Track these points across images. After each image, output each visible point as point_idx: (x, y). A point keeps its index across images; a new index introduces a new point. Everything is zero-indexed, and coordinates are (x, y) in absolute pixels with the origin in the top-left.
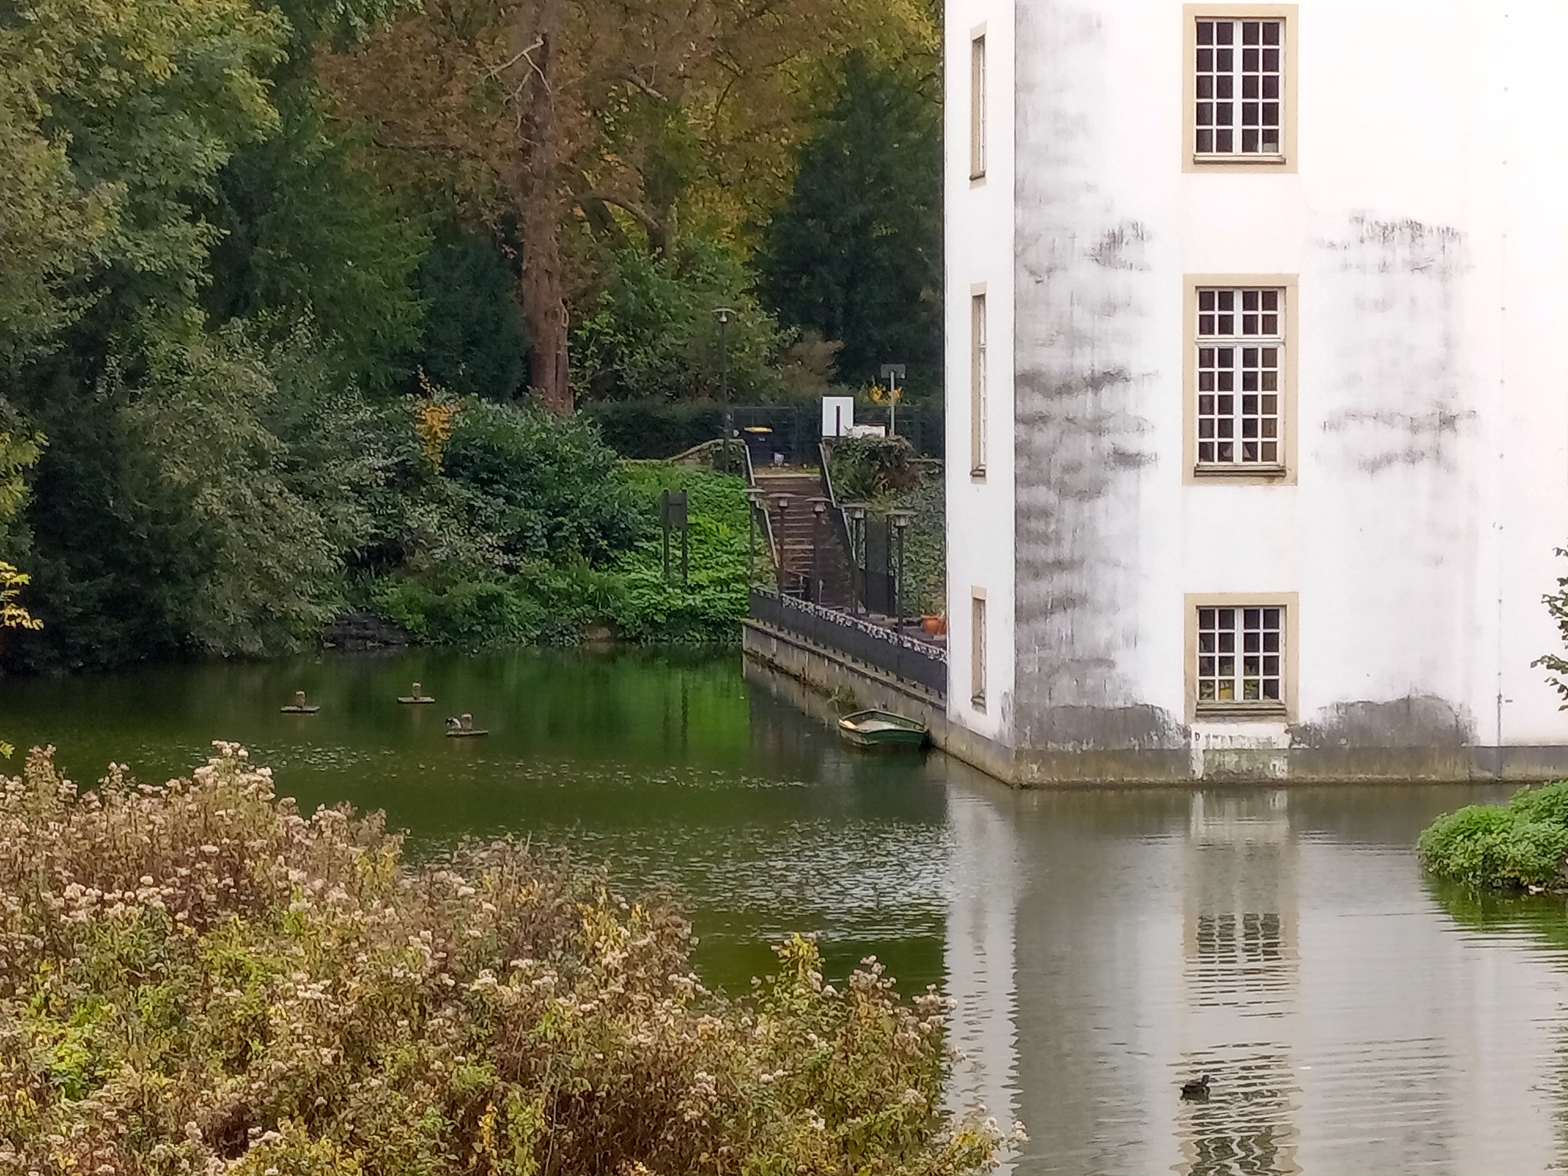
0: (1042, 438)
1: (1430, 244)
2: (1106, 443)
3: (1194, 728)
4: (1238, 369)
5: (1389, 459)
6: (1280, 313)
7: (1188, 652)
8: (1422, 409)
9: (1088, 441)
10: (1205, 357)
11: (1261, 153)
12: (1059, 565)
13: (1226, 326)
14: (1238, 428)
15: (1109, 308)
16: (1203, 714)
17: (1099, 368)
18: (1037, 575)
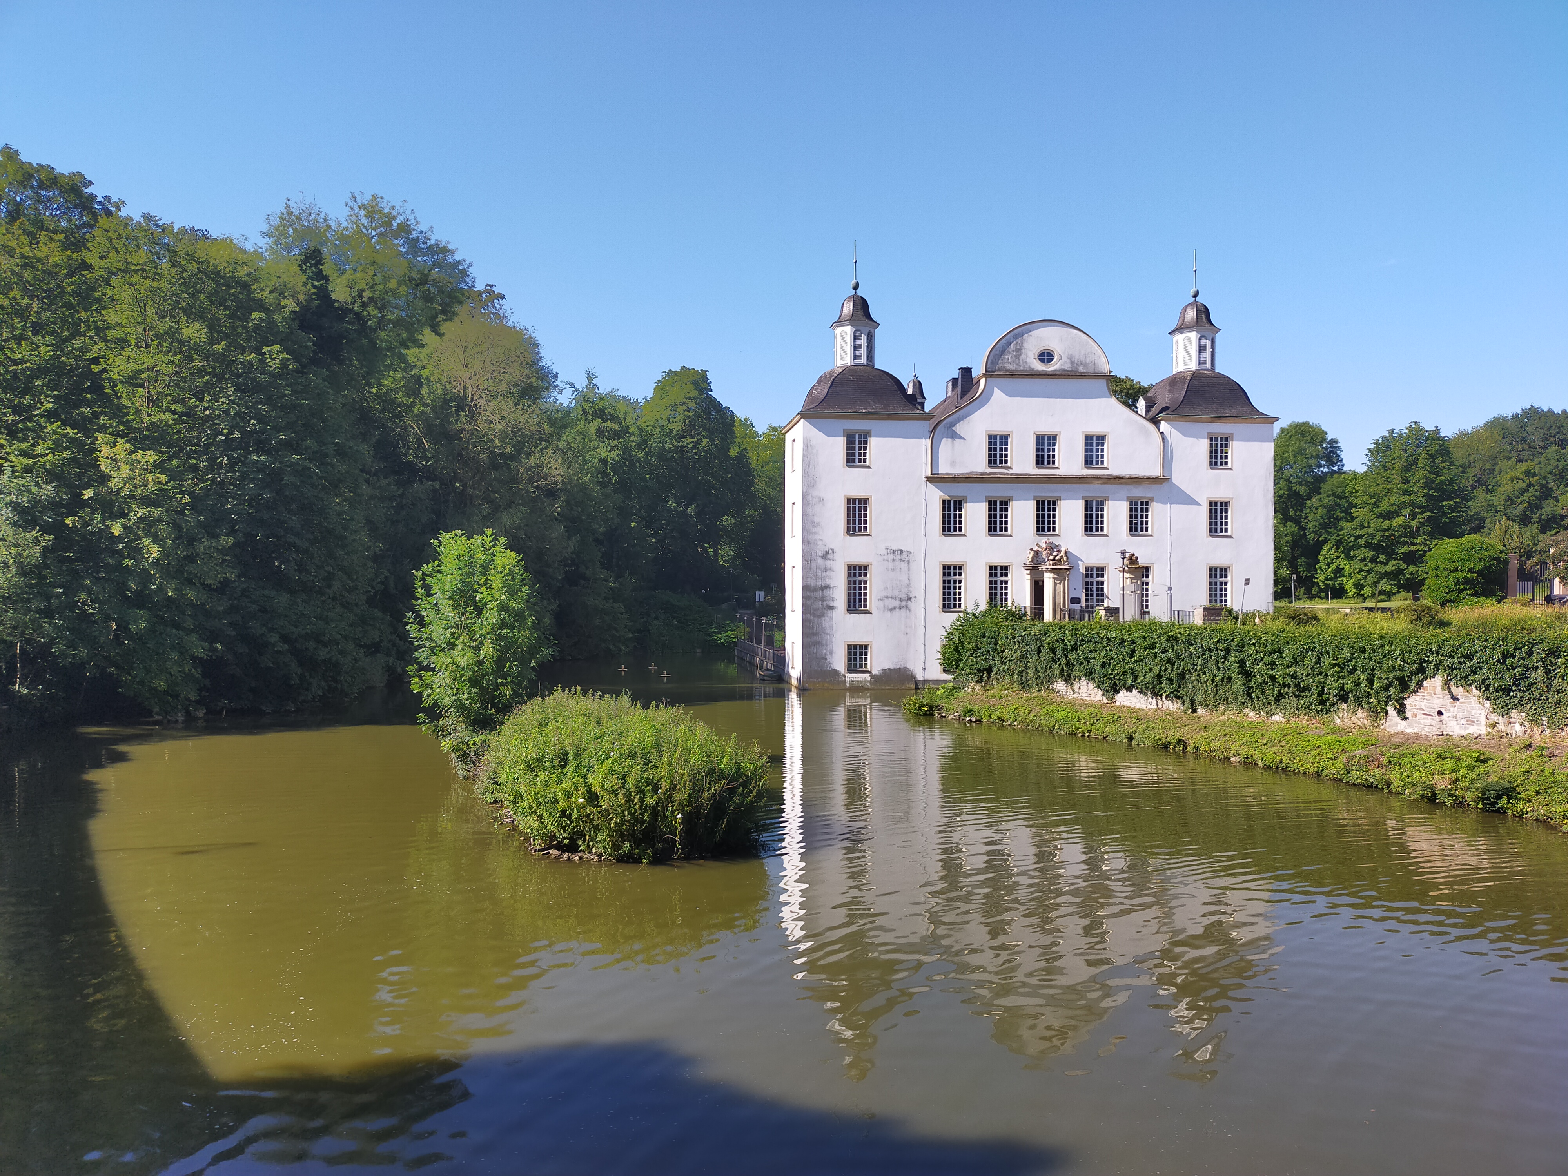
0: (809, 603)
1: (905, 555)
2: (825, 603)
3: (847, 675)
4: (857, 585)
5: (895, 608)
6: (868, 572)
7: (845, 656)
8: (903, 596)
9: (821, 603)
10: (849, 583)
11: (863, 532)
12: (814, 634)
13: (855, 575)
14: (857, 600)
15: (826, 570)
16: (849, 671)
17: (823, 585)
18: (808, 637)
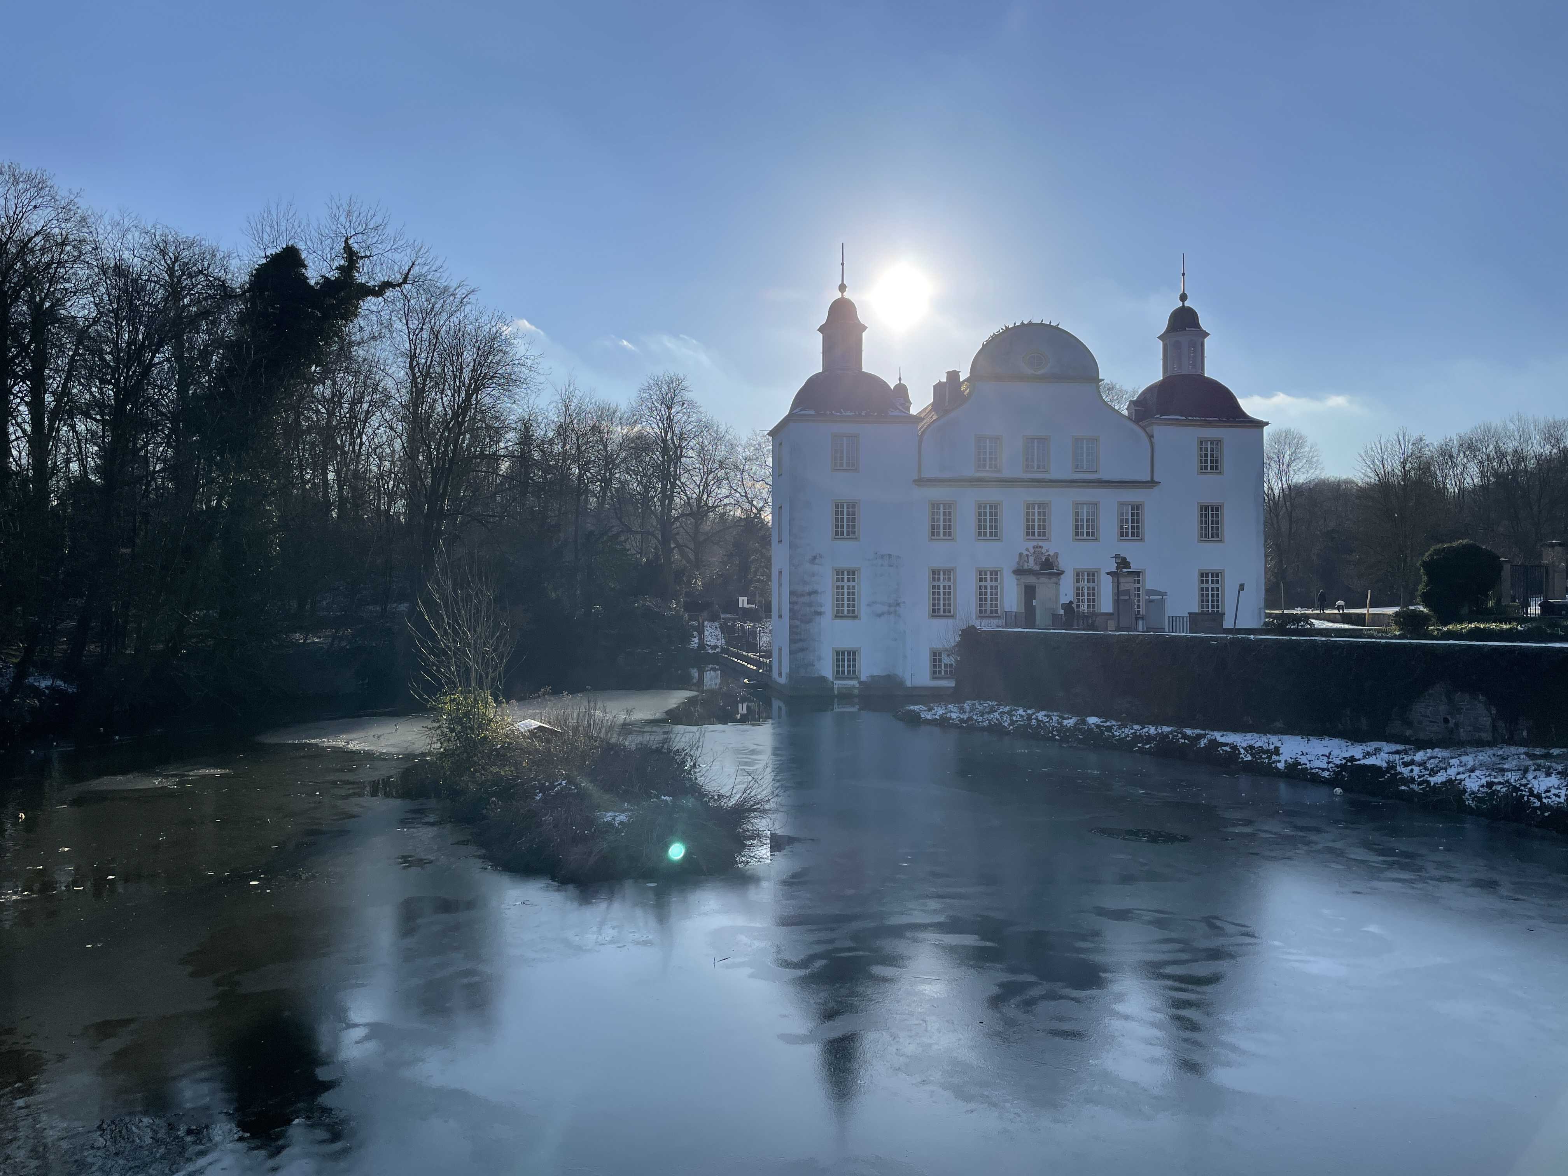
0: (796, 608)
1: (893, 560)
2: (813, 609)
3: (835, 682)
4: (846, 591)
5: (883, 614)
6: (856, 576)
7: (833, 663)
8: (892, 601)
9: (808, 609)
10: (838, 587)
11: (851, 536)
12: (801, 640)
13: (843, 580)
14: (846, 605)
16: (837, 678)
17: (811, 590)
18: (795, 643)
